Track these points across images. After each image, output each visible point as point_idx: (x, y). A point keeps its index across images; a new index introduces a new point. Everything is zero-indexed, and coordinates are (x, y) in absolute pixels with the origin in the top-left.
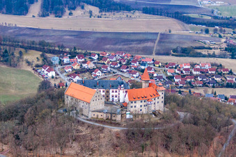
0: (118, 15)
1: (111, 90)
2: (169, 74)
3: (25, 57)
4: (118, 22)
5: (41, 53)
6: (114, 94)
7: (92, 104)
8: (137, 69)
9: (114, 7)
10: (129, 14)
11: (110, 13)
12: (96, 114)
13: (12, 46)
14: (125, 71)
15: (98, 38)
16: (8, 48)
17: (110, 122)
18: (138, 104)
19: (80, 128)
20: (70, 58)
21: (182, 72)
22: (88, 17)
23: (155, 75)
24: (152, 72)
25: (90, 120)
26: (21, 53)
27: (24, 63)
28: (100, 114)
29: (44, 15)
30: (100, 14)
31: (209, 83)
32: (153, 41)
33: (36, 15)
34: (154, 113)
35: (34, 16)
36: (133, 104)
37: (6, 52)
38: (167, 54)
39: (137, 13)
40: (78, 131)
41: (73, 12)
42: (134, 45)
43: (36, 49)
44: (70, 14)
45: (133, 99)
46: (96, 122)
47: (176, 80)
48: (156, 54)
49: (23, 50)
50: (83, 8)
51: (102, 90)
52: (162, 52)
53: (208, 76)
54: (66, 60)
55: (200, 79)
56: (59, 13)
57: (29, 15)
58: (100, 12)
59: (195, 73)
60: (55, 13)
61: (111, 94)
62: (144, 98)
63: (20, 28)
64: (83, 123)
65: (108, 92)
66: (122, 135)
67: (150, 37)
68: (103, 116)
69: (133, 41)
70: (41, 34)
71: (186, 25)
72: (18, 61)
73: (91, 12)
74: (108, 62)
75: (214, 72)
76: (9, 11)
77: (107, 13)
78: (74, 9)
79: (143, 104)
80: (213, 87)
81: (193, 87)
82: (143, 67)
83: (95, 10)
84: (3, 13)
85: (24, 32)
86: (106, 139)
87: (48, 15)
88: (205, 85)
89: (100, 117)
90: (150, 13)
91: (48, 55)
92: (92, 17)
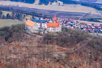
0: (70, 5)
1: (42, 24)
2: (82, 27)
3: (26, 17)
4: (70, 8)
5: (32, 16)
6: (44, 25)
7: (33, 27)
8: (69, 24)
9: (69, 2)
10: (75, 5)
11: (67, 4)
12: (35, 31)
13: (22, 13)
14: (64, 25)
15: (59, 13)
16: (20, 14)
17: (39, 34)
18: (51, 29)
19: (28, 35)
20: (43, 18)
21: (87, 27)
22: (58, 6)
23: (76, 27)
24: (75, 26)
25: (32, 33)
26: (24, 16)
27: (25, 19)
28: (36, 31)
29: (40, 4)
30: (63, 5)
31: (97, 31)
32: (81, 15)
33: (37, 4)
34: (57, 33)
35: (36, 4)
36: (49, 29)
37: (19, 15)
38: (84, 20)
39: (79, 5)
40: (27, 36)
41: (52, 3)
42: (73, 17)
43: (31, 15)
44: (51, 4)
45: (49, 27)
46: (34, 34)
47: (84, 29)
48: (80, 20)
49: (25, 15)
50: (56, 2)
51: (39, 23)
52: (83, 19)
53: (98, 29)
54: (42, 19)
55: (94, 30)
56: (46, 3)
57: (34, 4)
58: (63, 4)
59: (93, 27)
60: (45, 3)
61: (42, 25)
62: (53, 27)
63: (29, 8)
64: (29, 34)
65: (41, 24)
66: (42, 39)
67: (81, 14)
68: (37, 32)
69: (73, 15)
70: (37, 10)
71: (98, 11)
72: (23, 19)
73: (59, 4)
74: (58, 21)
75: (101, 28)
76: (27, 2)
77: (66, 5)
78: (53, 2)
79: (53, 29)
80: (99, 33)
81: (90, 32)
82: (72, 24)
83: (61, 3)
84: (24, 2)
85: (31, 10)
86: (36, 40)
87: (42, 4)
88: (95, 32)
89: (36, 32)
90: (84, 6)
91: (35, 17)
92: (60, 6)
